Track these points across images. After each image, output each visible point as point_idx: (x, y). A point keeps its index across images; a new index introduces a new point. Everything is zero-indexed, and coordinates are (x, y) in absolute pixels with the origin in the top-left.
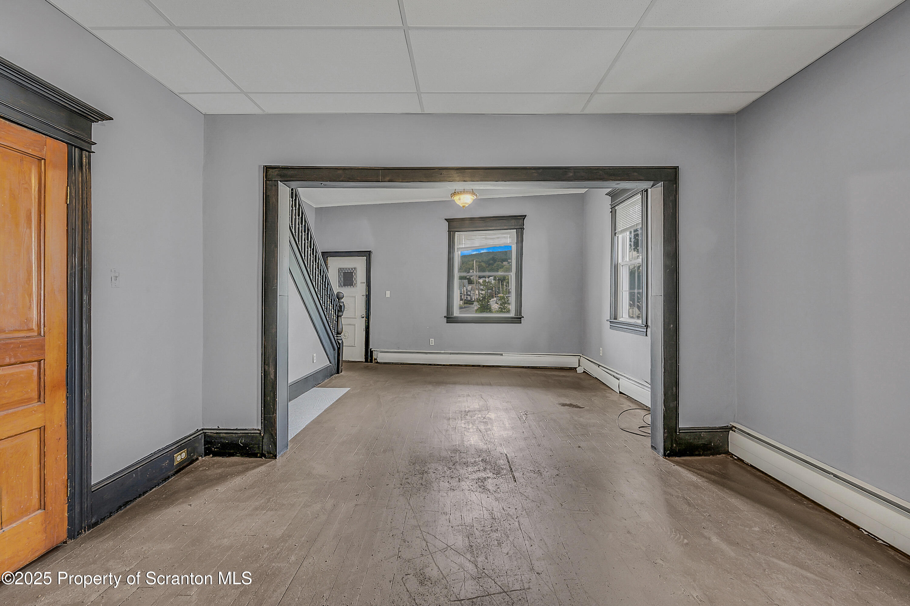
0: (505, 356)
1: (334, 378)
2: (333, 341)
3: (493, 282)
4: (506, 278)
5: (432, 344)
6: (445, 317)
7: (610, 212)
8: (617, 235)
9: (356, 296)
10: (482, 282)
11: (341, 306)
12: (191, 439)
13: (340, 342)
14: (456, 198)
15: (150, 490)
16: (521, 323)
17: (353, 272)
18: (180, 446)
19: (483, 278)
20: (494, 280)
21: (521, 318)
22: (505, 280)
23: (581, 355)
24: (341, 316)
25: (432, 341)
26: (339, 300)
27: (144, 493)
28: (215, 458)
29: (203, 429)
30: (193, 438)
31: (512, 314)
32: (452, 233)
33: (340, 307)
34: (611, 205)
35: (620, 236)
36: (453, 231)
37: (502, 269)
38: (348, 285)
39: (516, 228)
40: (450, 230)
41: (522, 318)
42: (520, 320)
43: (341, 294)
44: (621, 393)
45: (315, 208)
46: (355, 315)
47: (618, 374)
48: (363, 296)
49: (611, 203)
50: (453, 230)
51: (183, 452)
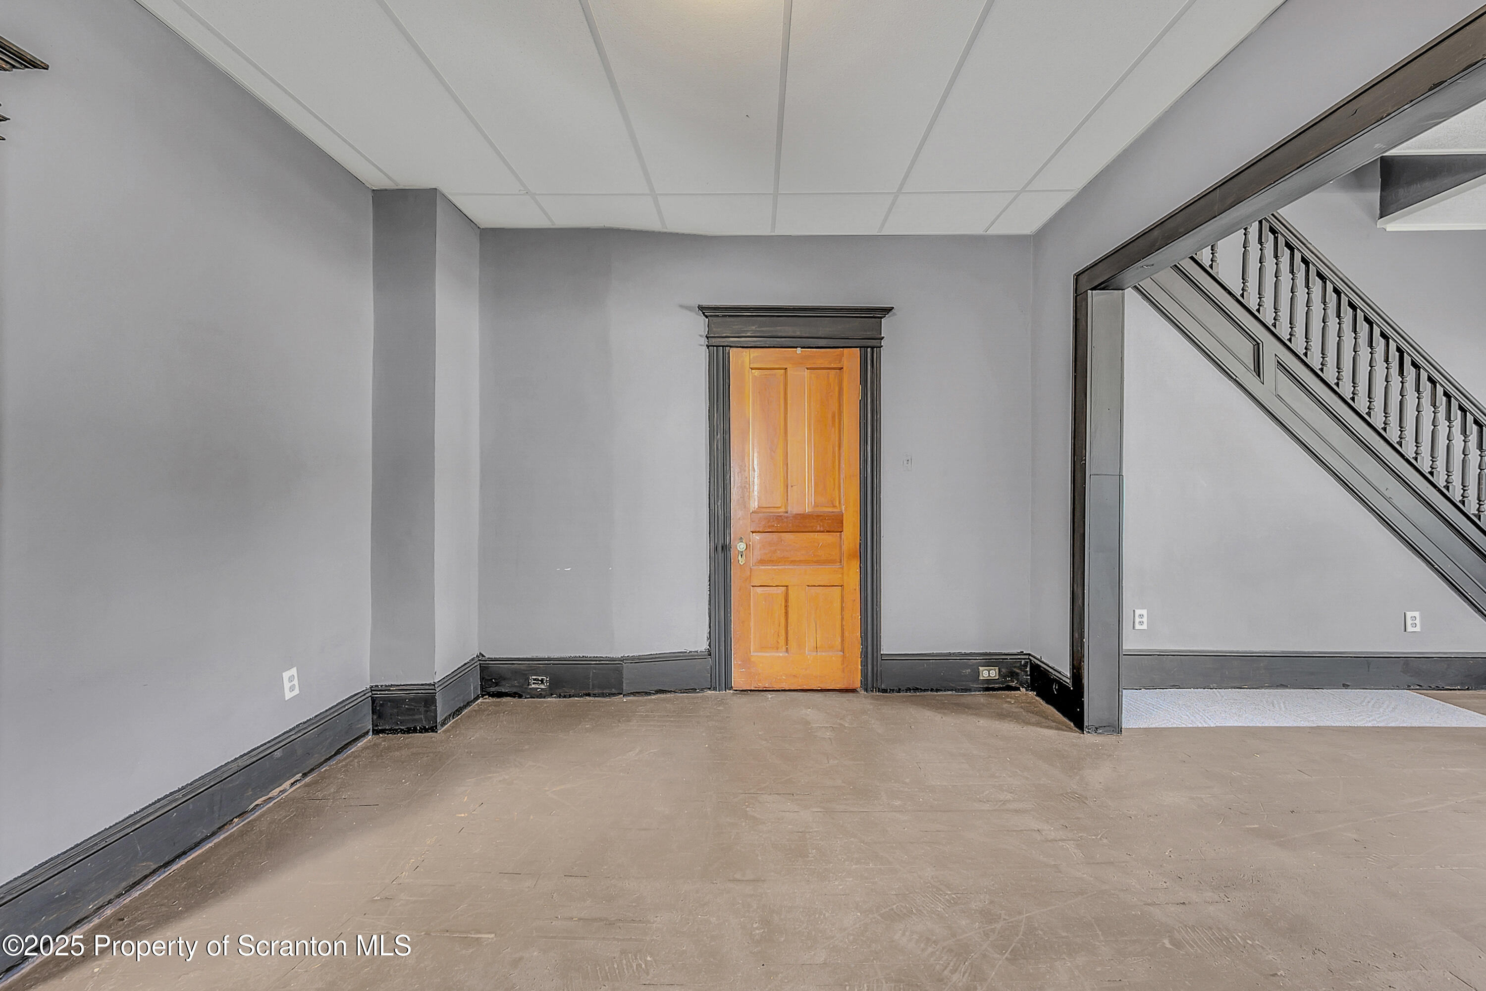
12: (1007, 659)
15: (945, 691)
18: (990, 660)
27: (937, 690)
28: (1037, 698)
29: (1029, 655)
30: (1010, 659)
51: (992, 670)
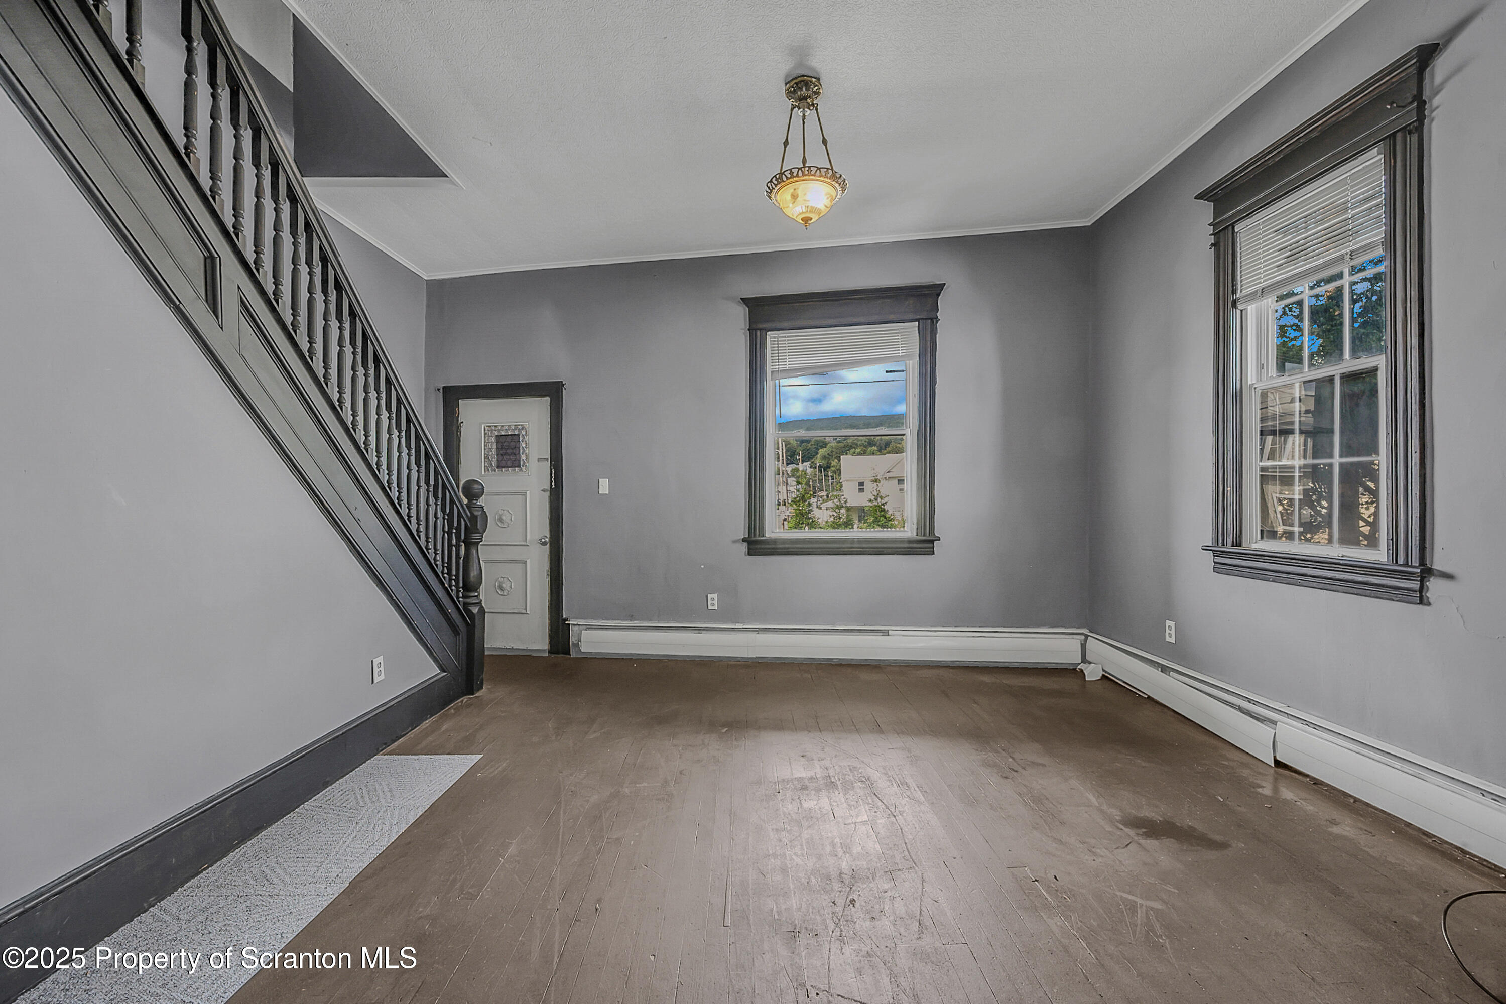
0: (893, 635)
1: (452, 711)
2: (451, 610)
3: (809, 471)
4: (832, 465)
5: (713, 608)
6: (744, 540)
7: (1212, 245)
8: (1240, 307)
9: (528, 493)
10: (791, 471)
11: (476, 517)
13: (475, 610)
14: (784, 196)
16: (934, 554)
17: (518, 435)
19: (791, 465)
20: (811, 468)
21: (932, 542)
22: (829, 468)
23: (1086, 631)
24: (478, 543)
25: (713, 599)
26: (470, 500)
31: (909, 531)
32: (758, 333)
33: (474, 518)
34: (1214, 225)
35: (1251, 309)
36: (760, 330)
37: (825, 449)
38: (507, 467)
39: (918, 317)
40: (754, 326)
41: (935, 543)
42: (931, 545)
43: (476, 486)
44: (1278, 763)
45: (429, 283)
46: (526, 540)
47: (1255, 703)
48: (544, 491)
49: (1214, 220)
50: (760, 326)
